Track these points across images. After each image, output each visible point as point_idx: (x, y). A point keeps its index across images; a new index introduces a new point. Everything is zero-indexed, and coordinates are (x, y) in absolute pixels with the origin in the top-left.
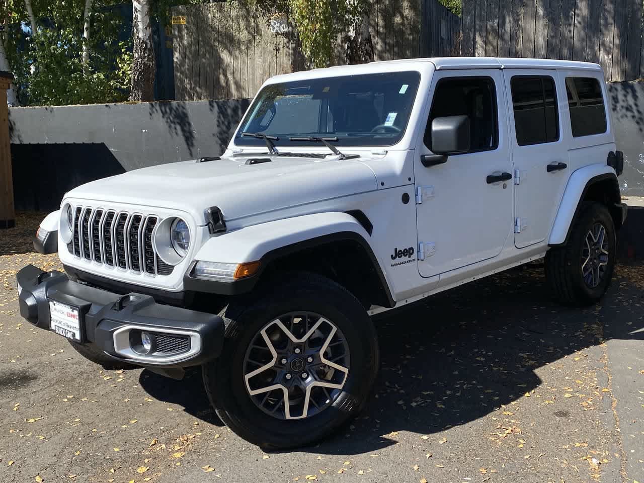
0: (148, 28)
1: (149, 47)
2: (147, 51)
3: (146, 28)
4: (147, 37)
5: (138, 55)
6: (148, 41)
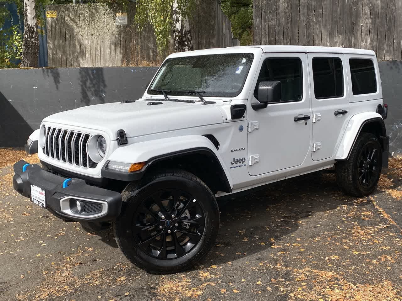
0: (35, 18)
1: (35, 30)
2: (34, 34)
3: (33, 18)
4: (34, 24)
5: (28, 36)
6: (35, 27)
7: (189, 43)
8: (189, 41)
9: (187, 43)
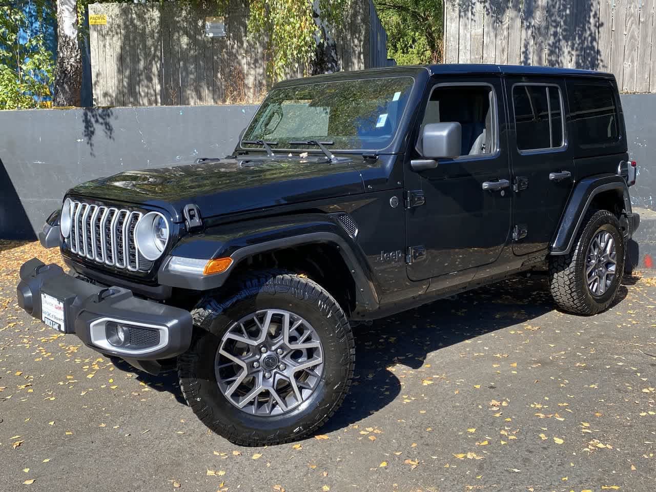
7: (334, 64)
8: (334, 62)
9: (330, 65)
